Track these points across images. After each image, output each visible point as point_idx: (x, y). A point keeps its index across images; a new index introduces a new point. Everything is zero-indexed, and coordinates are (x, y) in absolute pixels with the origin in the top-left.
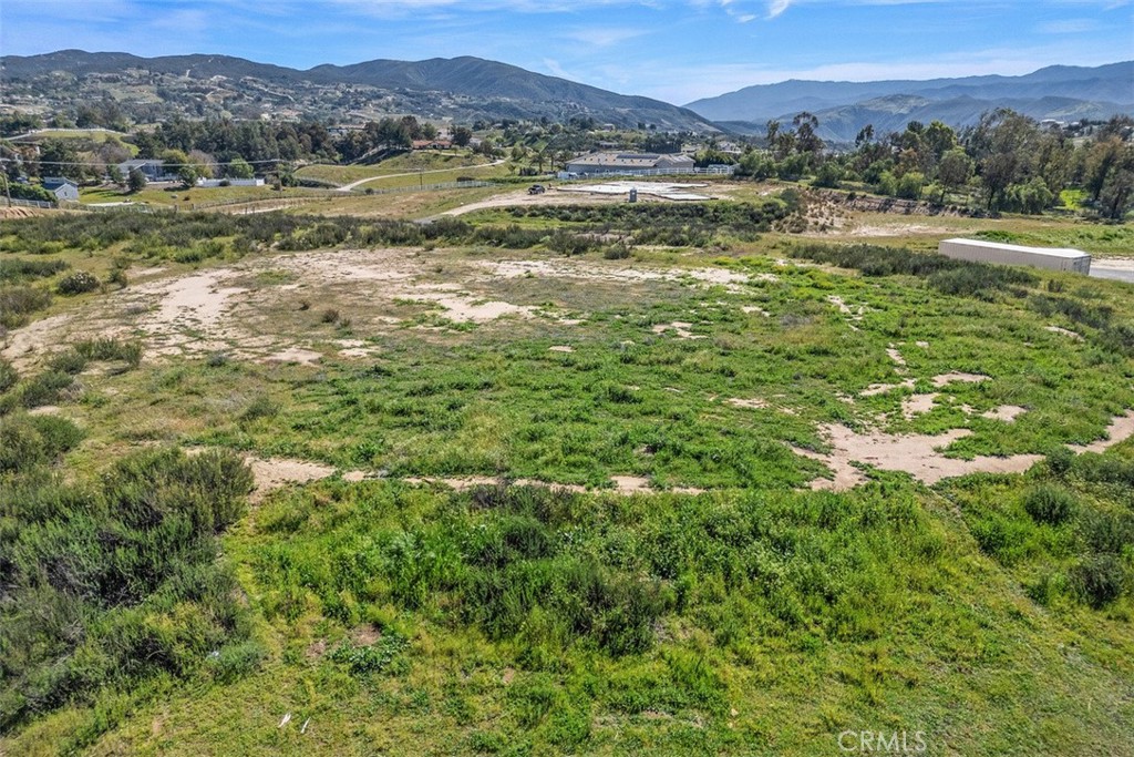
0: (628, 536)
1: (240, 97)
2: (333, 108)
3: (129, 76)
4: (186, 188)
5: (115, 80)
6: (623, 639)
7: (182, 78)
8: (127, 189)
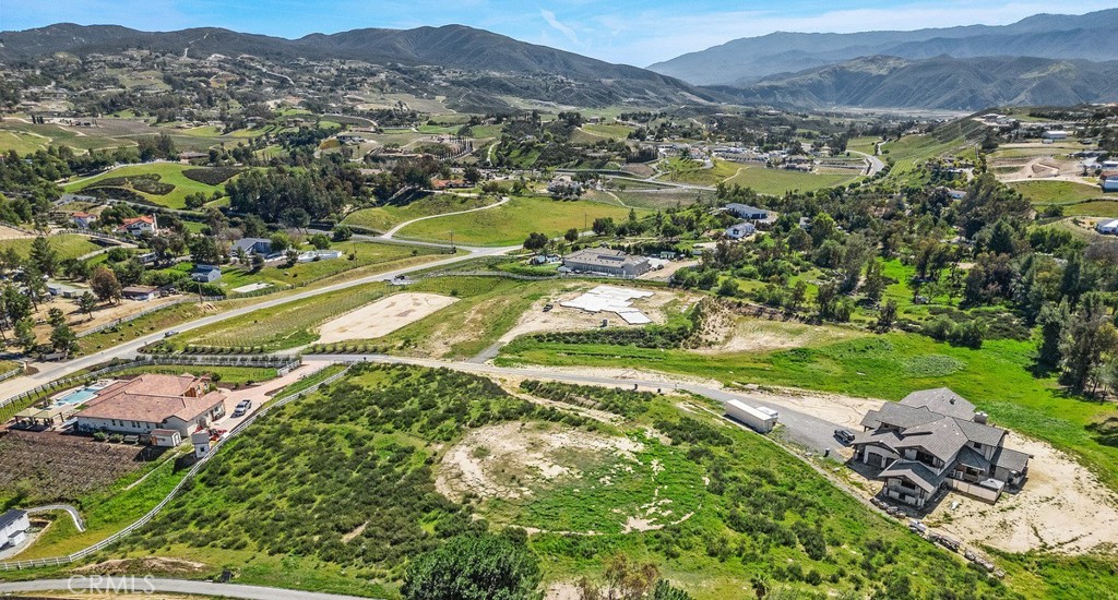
0: (590, 542)
1: (242, 80)
3: (132, 58)
4: (291, 264)
5: (120, 66)
6: (590, 557)
7: (182, 60)
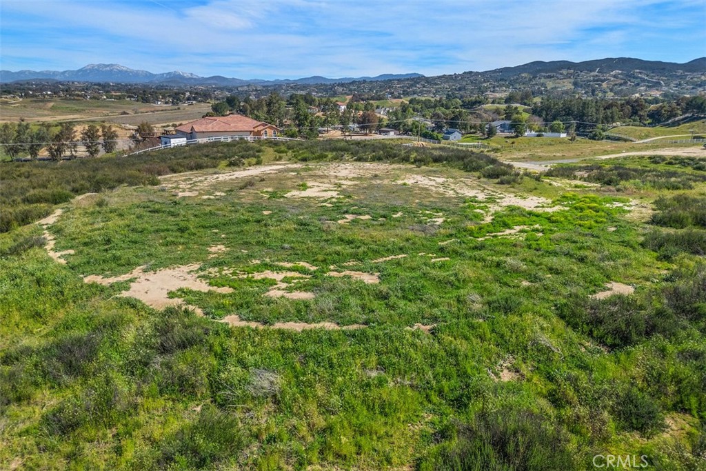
1: (625, 83)
2: (693, 88)
3: (561, 74)
4: (517, 136)
5: (550, 77)
7: (593, 74)
8: (486, 136)
